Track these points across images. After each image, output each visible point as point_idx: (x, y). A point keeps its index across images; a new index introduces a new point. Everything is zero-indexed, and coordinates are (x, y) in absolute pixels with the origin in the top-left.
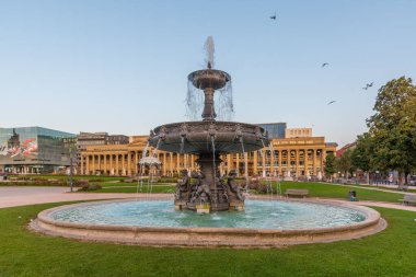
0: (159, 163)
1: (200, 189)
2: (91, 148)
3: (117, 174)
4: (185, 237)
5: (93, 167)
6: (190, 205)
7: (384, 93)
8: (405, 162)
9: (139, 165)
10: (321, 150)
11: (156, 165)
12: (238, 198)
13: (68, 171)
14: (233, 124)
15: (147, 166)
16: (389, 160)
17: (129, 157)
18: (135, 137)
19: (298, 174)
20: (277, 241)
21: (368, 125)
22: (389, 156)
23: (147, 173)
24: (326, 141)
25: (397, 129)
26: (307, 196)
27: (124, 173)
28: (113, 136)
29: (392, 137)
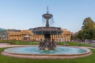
0: (29, 37)
1: (46, 44)
2: (11, 33)
3: (18, 40)
4: (47, 57)
5: (11, 38)
6: (43, 48)
7: (85, 21)
8: (90, 37)
9: (24, 38)
10: (69, 34)
11: (29, 38)
12: (55, 46)
13: (5, 39)
14: (55, 28)
15: (26, 38)
16: (86, 37)
17: (21, 35)
18: (23, 30)
19: (64, 40)
20: (70, 57)
21: (81, 28)
22: (86, 36)
23: (26, 40)
24: (70, 32)
25: (88, 29)
26: (69, 45)
27: (20, 40)
28: (17, 30)
29: (87, 31)
